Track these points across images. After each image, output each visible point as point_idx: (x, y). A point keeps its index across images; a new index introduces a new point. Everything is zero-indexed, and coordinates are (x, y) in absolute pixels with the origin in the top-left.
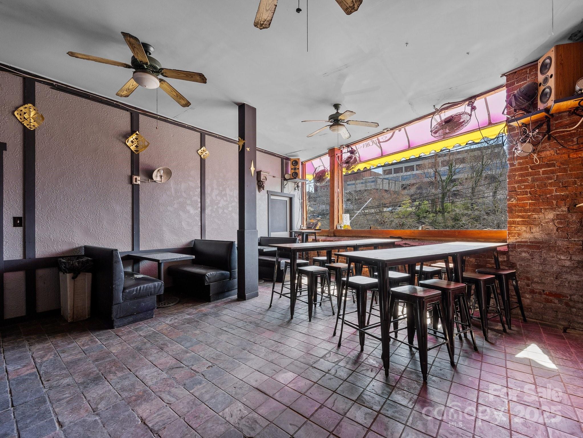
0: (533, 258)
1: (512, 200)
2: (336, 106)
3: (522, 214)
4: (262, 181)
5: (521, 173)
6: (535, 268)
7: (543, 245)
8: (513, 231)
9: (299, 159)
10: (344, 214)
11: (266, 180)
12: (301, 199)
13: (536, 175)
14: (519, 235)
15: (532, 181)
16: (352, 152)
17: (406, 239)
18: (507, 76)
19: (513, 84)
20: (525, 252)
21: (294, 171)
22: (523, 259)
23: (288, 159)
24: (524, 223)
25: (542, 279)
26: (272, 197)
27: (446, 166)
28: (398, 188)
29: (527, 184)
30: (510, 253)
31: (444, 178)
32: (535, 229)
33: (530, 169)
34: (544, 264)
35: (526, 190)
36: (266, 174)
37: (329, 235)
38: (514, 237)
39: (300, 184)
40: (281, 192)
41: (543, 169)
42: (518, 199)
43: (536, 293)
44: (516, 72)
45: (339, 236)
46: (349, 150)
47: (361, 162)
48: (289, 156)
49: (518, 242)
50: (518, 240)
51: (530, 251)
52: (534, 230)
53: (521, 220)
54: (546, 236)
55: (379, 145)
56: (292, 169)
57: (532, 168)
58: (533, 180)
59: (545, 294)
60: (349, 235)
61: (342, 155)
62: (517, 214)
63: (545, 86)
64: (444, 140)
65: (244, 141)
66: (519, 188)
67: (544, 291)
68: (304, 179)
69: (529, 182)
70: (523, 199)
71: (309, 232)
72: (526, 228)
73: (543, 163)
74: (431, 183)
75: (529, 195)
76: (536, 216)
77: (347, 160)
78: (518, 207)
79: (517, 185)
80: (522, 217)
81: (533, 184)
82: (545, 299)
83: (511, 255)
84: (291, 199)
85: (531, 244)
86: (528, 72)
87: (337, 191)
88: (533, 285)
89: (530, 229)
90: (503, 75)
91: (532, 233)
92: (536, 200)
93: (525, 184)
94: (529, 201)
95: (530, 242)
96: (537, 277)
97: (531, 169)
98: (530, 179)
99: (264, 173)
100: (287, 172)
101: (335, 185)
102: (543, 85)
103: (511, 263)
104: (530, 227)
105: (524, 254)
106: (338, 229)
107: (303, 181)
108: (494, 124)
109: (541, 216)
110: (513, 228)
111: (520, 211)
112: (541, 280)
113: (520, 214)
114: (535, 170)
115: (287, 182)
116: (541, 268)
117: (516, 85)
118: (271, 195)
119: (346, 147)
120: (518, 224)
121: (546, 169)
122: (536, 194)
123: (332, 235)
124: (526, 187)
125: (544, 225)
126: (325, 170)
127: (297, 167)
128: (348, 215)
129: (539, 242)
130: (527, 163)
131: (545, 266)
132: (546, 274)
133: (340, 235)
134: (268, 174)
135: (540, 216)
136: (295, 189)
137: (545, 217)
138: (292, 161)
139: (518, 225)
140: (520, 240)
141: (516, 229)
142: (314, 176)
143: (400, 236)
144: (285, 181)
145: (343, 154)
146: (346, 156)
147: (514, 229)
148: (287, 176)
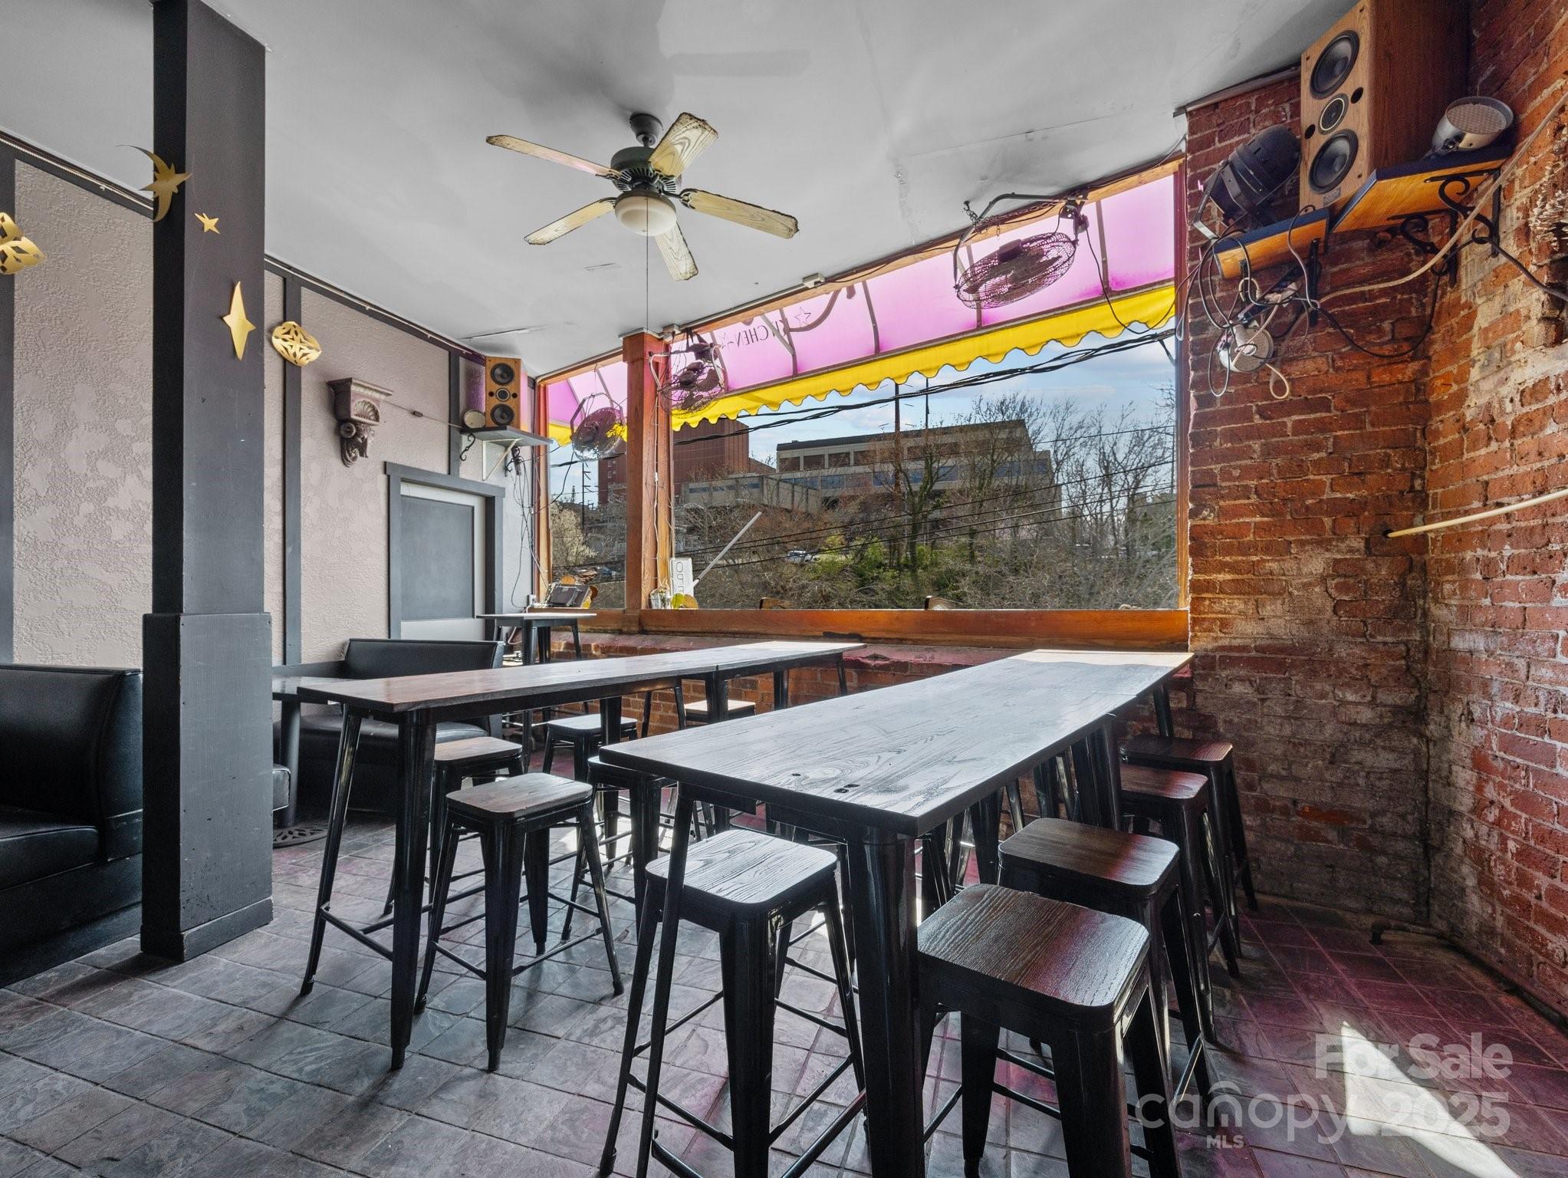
0: (1263, 700)
1: (1205, 513)
2: (642, 123)
3: (1234, 558)
4: (355, 422)
5: (1231, 430)
6: (1272, 731)
7: (1295, 658)
8: (1207, 613)
9: (517, 362)
10: (674, 559)
11: (377, 419)
12: (527, 504)
13: (1274, 436)
14: (1224, 624)
15: (1262, 454)
16: (703, 351)
17: (875, 641)
18: (1190, 114)
19: (1208, 142)
20: (1241, 680)
21: (497, 402)
22: (1235, 704)
23: (475, 357)
24: (1238, 588)
25: (1290, 765)
26: (407, 490)
27: (919, 459)
28: (814, 505)
29: (1249, 462)
30: (1199, 685)
31: (916, 487)
32: (1272, 608)
33: (1257, 417)
34: (1296, 719)
35: (1244, 483)
36: (377, 395)
37: (625, 629)
38: (1210, 631)
39: (525, 453)
40: (445, 472)
41: (1295, 417)
42: (1223, 513)
43: (1273, 811)
44: (1216, 105)
45: (657, 633)
46: (691, 344)
47: (729, 391)
48: (476, 347)
49: (1222, 648)
50: (1220, 643)
51: (1257, 676)
52: (1267, 610)
53: (1229, 577)
54: (1302, 629)
55: (786, 338)
56: (491, 394)
57: (1261, 412)
58: (1268, 452)
59: (1298, 813)
60: (692, 629)
61: (667, 359)
62: (1218, 557)
63: (1327, 132)
64: (980, 335)
65: (179, 178)
66: (1226, 474)
67: (1295, 802)
68: (542, 434)
69: (1255, 456)
70: (1236, 512)
71: (552, 620)
72: (1245, 603)
73: (1295, 398)
74: (889, 499)
75: (1254, 498)
76: (1274, 566)
77: (684, 374)
78: (1220, 537)
79: (1219, 466)
80: (1233, 568)
81: (1267, 465)
82: (1300, 827)
83: (1201, 691)
84: (489, 504)
85: (1259, 655)
86: (1253, 108)
87: (650, 482)
88: (1266, 786)
89: (1257, 607)
90: (1180, 110)
91: (1263, 619)
92: (1273, 516)
93: (1243, 462)
94: (1254, 519)
95: (1257, 649)
96: (1276, 759)
97: (1262, 417)
98: (1256, 445)
99: (370, 393)
100: (472, 404)
101: (645, 459)
102: (1323, 133)
103: (1200, 715)
104: (1256, 601)
105: (1238, 688)
106: (654, 608)
107: (536, 442)
108: (1118, 293)
109: (1289, 564)
110: (1207, 602)
111: (1228, 550)
112: (1289, 768)
113: (1228, 559)
114: (1270, 418)
115: (472, 439)
116: (1287, 730)
117: (1218, 145)
118: (404, 480)
119: (683, 332)
120: (1222, 592)
121: (1303, 417)
122: (1275, 496)
123: (635, 628)
124: (1246, 472)
125: (1296, 593)
126: (612, 409)
127: (510, 388)
128: (687, 563)
129: (1282, 650)
130: (1249, 396)
131: (1298, 723)
132: (1302, 750)
133: (662, 629)
134: (383, 397)
135: (1287, 565)
136: (506, 469)
137: (1299, 569)
138: (490, 365)
139: (1221, 596)
140: (1226, 642)
141: (1216, 607)
142: (576, 428)
143: (857, 630)
144: (465, 437)
145: (673, 357)
146: (681, 361)
147: (1209, 606)
148: (470, 419)
